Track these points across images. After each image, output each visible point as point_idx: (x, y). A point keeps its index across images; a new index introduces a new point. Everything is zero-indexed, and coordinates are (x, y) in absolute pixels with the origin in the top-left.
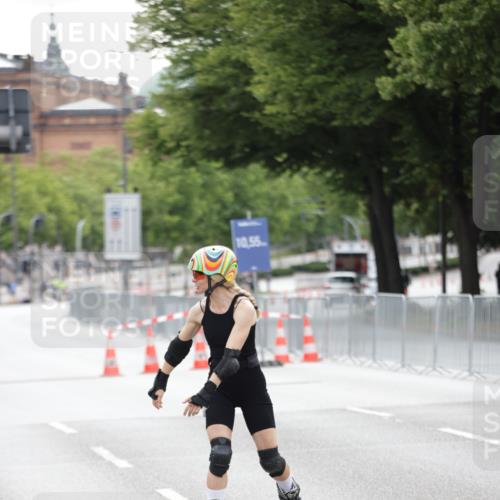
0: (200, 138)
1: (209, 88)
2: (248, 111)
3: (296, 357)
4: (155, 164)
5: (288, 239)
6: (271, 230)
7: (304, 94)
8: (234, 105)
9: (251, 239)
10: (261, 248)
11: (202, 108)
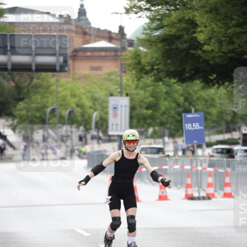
0: (165, 65)
1: (171, 36)
2: (194, 49)
3: (219, 195)
4: (139, 79)
5: (215, 124)
6: (206, 119)
7: (227, 38)
8: (185, 46)
9: (194, 124)
10: (200, 130)
11: (167, 47)
